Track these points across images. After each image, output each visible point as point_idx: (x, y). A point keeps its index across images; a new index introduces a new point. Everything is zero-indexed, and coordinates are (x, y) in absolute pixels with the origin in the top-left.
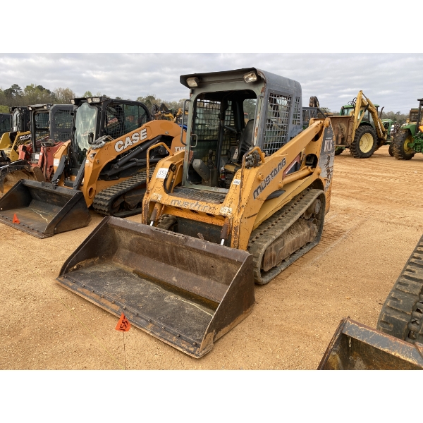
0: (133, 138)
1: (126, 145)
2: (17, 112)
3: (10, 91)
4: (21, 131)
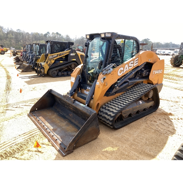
0: (130, 65)
1: (125, 70)
2: (49, 43)
3: (46, 35)
4: (50, 54)
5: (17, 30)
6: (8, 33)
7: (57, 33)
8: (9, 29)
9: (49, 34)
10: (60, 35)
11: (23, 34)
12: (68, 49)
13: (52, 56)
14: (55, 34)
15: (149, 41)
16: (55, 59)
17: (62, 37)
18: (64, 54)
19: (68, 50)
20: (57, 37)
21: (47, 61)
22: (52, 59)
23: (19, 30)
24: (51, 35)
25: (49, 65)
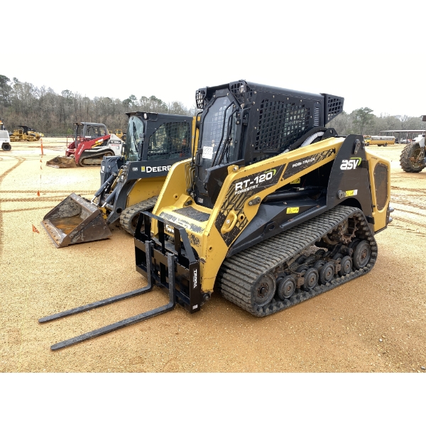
5: (63, 93)
6: (42, 99)
7: (153, 98)
8: (44, 91)
9: (135, 99)
10: (160, 102)
11: (75, 100)
12: (321, 134)
13: (252, 177)
14: (147, 100)
15: (371, 113)
16: (262, 195)
17: (164, 105)
18: (310, 165)
19: (319, 139)
20: (151, 108)
21: (220, 214)
22: (247, 195)
23: (67, 91)
24: (138, 102)
25: (228, 238)
